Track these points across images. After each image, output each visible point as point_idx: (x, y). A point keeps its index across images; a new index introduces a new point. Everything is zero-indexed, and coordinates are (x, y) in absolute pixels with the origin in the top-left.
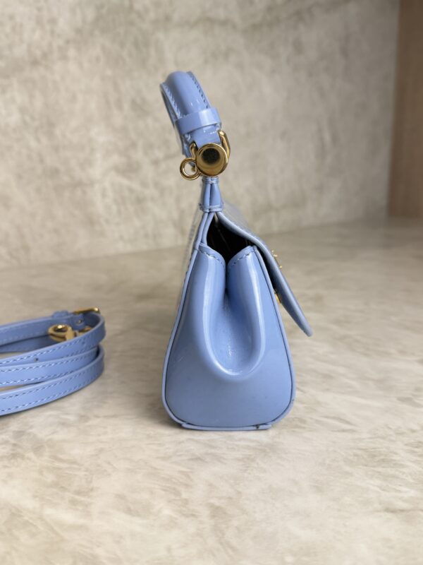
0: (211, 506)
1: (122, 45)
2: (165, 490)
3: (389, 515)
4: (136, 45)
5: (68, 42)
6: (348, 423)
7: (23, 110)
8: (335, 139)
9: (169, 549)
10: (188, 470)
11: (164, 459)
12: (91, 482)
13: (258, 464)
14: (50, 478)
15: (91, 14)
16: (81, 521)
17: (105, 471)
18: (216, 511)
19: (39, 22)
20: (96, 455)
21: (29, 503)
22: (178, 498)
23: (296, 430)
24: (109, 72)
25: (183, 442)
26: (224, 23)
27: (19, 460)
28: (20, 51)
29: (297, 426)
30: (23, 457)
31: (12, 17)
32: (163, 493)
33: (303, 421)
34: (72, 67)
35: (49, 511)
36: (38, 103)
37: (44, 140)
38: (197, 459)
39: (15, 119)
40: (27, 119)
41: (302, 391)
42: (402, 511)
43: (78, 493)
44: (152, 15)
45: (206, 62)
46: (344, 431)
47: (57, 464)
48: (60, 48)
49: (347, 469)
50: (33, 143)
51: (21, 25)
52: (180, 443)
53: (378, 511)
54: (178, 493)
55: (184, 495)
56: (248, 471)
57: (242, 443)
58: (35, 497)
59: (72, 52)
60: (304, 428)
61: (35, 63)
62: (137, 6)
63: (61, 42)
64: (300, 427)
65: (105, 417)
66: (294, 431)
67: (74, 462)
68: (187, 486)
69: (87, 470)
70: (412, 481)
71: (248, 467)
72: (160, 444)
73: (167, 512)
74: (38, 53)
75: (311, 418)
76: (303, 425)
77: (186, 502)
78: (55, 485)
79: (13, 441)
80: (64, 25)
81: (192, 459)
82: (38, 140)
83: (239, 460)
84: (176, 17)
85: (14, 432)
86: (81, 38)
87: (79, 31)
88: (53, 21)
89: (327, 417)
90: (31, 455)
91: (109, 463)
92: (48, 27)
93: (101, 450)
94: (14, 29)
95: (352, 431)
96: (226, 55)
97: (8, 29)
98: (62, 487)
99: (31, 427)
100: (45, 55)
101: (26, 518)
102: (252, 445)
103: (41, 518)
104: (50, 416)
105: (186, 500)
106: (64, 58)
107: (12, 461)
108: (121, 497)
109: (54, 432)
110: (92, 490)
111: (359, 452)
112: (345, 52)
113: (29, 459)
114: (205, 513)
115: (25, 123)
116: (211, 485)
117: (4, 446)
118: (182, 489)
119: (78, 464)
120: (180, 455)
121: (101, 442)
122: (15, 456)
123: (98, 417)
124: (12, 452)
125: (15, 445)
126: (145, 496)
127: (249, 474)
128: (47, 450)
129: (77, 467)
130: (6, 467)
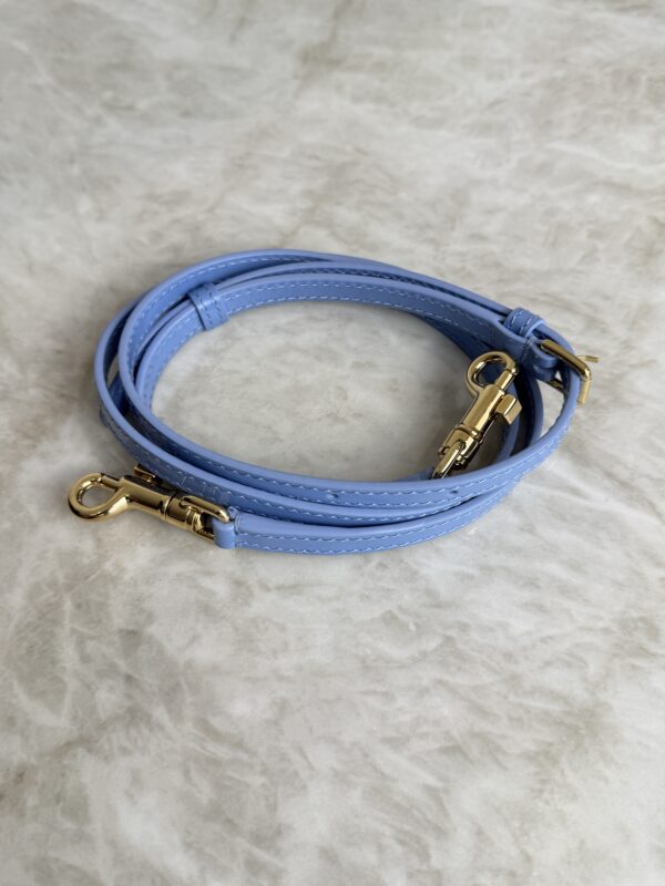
2: (402, 843)
10: (440, 785)
11: (396, 743)
13: (562, 771)
17: (296, 774)
20: (276, 723)
23: (638, 662)
27: (145, 731)
32: (399, 849)
33: (654, 632)
38: (454, 750)
43: (258, 839)
47: (212, 748)
52: (424, 692)
54: (424, 855)
56: (546, 795)
57: (538, 704)
58: (188, 845)
60: (654, 655)
64: (647, 654)
65: (279, 588)
66: (634, 667)
67: (239, 744)
69: (264, 772)
71: (544, 782)
72: (385, 694)
76: (653, 647)
78: (215, 813)
79: (122, 665)
81: (445, 751)
83: (529, 757)
85: (121, 631)
90: (160, 713)
91: (301, 751)
99: (150, 618)
102: (556, 708)
105: (438, 873)
107: (133, 732)
109: (194, 639)
110: (279, 832)
113: (161, 728)
116: (480, 833)
117: (110, 682)
118: (430, 840)
119: (247, 751)
120: (424, 736)
121: (281, 678)
122: (134, 716)
123: (268, 589)
124: (127, 704)
125: (129, 679)
126: (369, 856)
127: (547, 802)
128: (189, 699)
129: (244, 757)
130: (124, 751)
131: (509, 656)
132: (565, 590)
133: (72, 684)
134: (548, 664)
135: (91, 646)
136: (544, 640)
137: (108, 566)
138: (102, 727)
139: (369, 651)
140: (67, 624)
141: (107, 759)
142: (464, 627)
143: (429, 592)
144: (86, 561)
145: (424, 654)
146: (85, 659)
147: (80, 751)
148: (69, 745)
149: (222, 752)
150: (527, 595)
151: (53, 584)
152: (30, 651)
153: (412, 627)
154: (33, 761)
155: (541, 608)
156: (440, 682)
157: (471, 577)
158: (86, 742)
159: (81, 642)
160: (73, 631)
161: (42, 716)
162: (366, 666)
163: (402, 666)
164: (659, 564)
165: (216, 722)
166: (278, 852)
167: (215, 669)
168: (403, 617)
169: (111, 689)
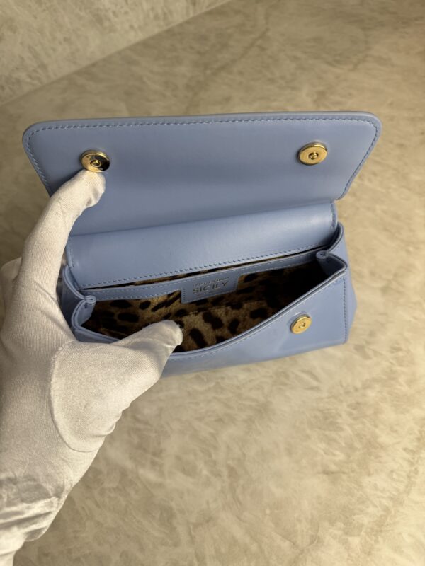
0: (229, 467)
3: (325, 477)
6: (316, 378)
9: (208, 503)
12: (159, 443)
14: (136, 440)
16: (160, 480)
18: (232, 471)
21: (129, 464)
22: (210, 459)
35: (141, 471)
42: (333, 473)
46: (312, 388)
49: (308, 432)
53: (319, 473)
55: (214, 457)
70: (344, 445)
73: (205, 472)
77: (215, 463)
95: (318, 389)
101: (130, 477)
103: (138, 478)
108: (178, 458)
111: (318, 414)
114: (225, 472)
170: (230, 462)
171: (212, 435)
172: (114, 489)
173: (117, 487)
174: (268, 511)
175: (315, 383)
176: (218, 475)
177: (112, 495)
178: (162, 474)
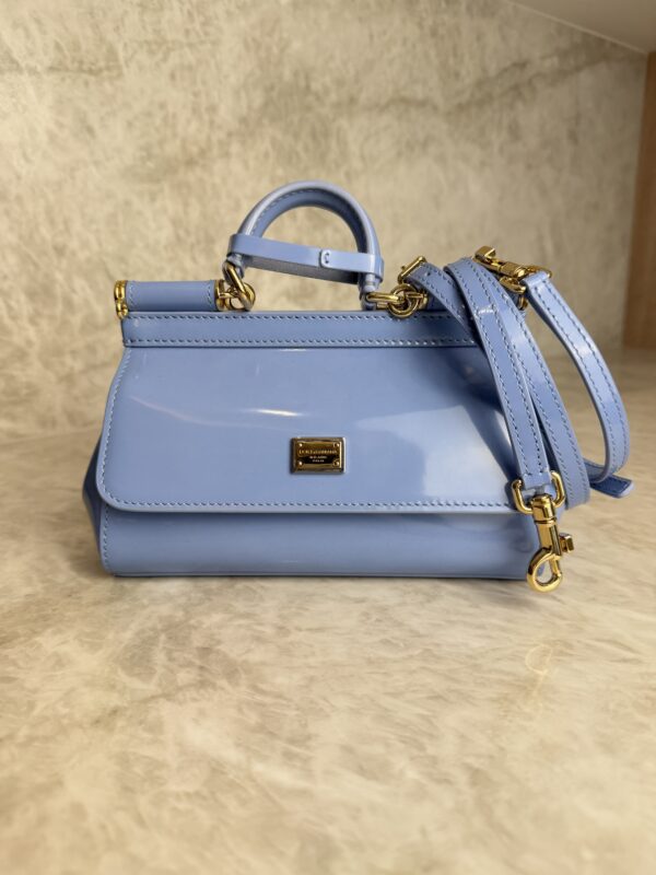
0: (468, 767)
1: (296, 136)
2: (403, 742)
4: (314, 136)
5: (230, 134)
6: (629, 649)
7: (176, 223)
8: (558, 248)
9: (423, 832)
10: (430, 714)
11: (395, 695)
12: (306, 725)
13: (519, 707)
14: (253, 718)
15: (258, 99)
16: (302, 784)
17: (321, 710)
18: (476, 776)
19: (195, 111)
20: (307, 686)
21: (232, 755)
22: (422, 754)
23: (561, 658)
24: (280, 172)
25: (414, 672)
26: (422, 104)
27: (210, 690)
28: (173, 148)
29: (561, 653)
30: (214, 686)
31: (162, 106)
32: (402, 746)
33: (570, 646)
34: (236, 166)
35: (258, 767)
36: (195, 213)
37: (202, 260)
38: (437, 697)
39: (166, 233)
40: (182, 233)
41: (559, 601)
43: (292, 741)
44: (333, 97)
45: (399, 154)
46: (625, 661)
47: (259, 698)
48: (221, 143)
49: (640, 718)
50: (188, 264)
51: (174, 116)
52: (412, 672)
54: (421, 748)
55: (431, 750)
56: (509, 718)
57: (495, 676)
58: (238, 745)
59: (235, 148)
60: (571, 655)
61: (190, 163)
62: (315, 86)
63: (221, 135)
64: (567, 654)
65: (310, 630)
67: (280, 696)
68: (431, 736)
69: (298, 708)
71: (507, 711)
72: (385, 673)
73: (412, 774)
74: (195, 150)
75: (579, 642)
76: (569, 651)
77: (434, 760)
78: (260, 728)
79: (198, 662)
80: (226, 114)
81: (430, 698)
82: (194, 259)
83: (493, 700)
84: (363, 98)
85: (198, 648)
86: (247, 128)
87: (244, 120)
88: (213, 109)
89: (598, 640)
90: (223, 683)
91: (325, 699)
92: (206, 117)
93: (312, 679)
94: (165, 119)
95: (638, 662)
96: (425, 145)
97: (158, 121)
98: (271, 733)
99: (219, 642)
100: (203, 153)
101: (231, 776)
103: (251, 778)
104: (240, 626)
105: (434, 757)
106: (227, 155)
107: (202, 691)
108: (348, 749)
109: (249, 651)
110: (309, 737)
112: (573, 137)
113: (223, 689)
114: (462, 778)
115: (178, 238)
116: (462, 736)
117: (188, 669)
118: (425, 740)
119: (285, 699)
120: (414, 691)
121: (310, 667)
122: (202, 684)
123: (300, 630)
124: (199, 678)
125: (201, 668)
126: (378, 749)
127: (510, 721)
128: (243, 676)
129: (284, 702)
130: (194, 700)
131: (470, 657)
132: (503, 629)
133: (160, 670)
134: (498, 659)
135: (175, 655)
136: (494, 650)
137: (192, 622)
138: (180, 689)
139: (372, 655)
140: (161, 645)
141: (180, 704)
142: (438, 645)
143: (411, 631)
144: (177, 620)
145: (411, 657)
146: (171, 659)
147: (162, 700)
148: (153, 697)
149: (268, 700)
150: (479, 632)
151: (153, 629)
152: (132, 657)
153: (402, 645)
154: (126, 705)
155: (489, 637)
156: (424, 668)
157: (439, 625)
158: (168, 696)
159: (169, 653)
160: (164, 648)
161: (137, 684)
162: (370, 662)
163: (395, 661)
164: (564, 619)
165: (263, 687)
166: (308, 748)
167: (263, 663)
168: (394, 641)
169: (188, 672)
170: (471, 760)
171: (422, 717)
172: (188, 795)
173: (197, 794)
174: (588, 855)
175: (629, 655)
176: (445, 781)
177: (183, 806)
178: (309, 774)
